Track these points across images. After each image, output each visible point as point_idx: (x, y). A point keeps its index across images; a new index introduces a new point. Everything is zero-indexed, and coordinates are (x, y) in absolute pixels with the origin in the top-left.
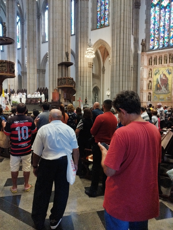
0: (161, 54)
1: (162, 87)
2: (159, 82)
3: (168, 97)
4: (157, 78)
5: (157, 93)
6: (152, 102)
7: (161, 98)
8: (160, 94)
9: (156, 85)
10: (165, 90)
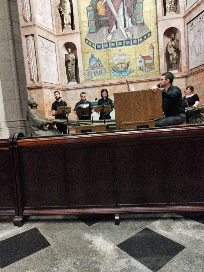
1: (117, 12)
3: (145, 58)
5: (101, 44)
6: (82, 84)
7: (116, 63)
8: (113, 45)
9: (89, 6)
10: (129, 26)
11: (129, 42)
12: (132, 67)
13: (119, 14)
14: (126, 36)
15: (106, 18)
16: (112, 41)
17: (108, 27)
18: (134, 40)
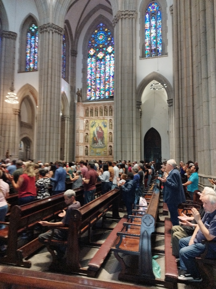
0: (97, 106)
1: (99, 140)
2: (95, 135)
6: (89, 156)
7: (97, 152)
8: (97, 148)
9: (92, 138)
12: (101, 153)
14: (100, 146)
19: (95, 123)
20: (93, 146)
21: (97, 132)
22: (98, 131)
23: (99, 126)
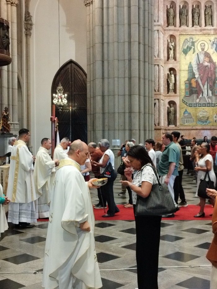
1: (203, 87)
2: (194, 74)
4: (190, 63)
5: (192, 104)
6: (178, 127)
7: (201, 116)
8: (200, 105)
9: (186, 81)
10: (210, 95)
11: (209, 105)
12: (210, 120)
13: (204, 88)
14: (208, 101)
15: (196, 89)
16: (199, 103)
17: (197, 95)
18: (212, 104)
19: (193, 43)
20: (190, 102)
21: (200, 65)
22: (202, 64)
23: (203, 49)
